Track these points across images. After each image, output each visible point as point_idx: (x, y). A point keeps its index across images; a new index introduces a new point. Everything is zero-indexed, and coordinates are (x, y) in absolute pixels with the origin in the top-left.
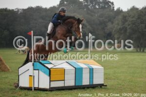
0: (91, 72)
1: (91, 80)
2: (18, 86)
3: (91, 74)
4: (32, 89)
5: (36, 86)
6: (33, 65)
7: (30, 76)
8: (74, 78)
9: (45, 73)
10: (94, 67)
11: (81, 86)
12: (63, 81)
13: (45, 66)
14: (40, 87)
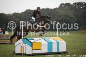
0: (58, 44)
1: (58, 49)
2: (15, 52)
3: (58, 46)
4: (22, 55)
5: (24, 53)
6: (23, 40)
7: (21, 47)
8: (47, 48)
9: (29, 45)
10: (60, 41)
11: (52, 53)
12: (40, 50)
13: (29, 41)
14: (27, 53)
